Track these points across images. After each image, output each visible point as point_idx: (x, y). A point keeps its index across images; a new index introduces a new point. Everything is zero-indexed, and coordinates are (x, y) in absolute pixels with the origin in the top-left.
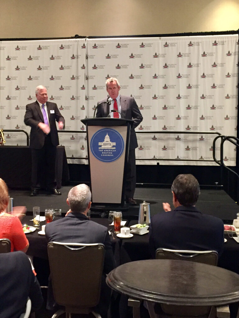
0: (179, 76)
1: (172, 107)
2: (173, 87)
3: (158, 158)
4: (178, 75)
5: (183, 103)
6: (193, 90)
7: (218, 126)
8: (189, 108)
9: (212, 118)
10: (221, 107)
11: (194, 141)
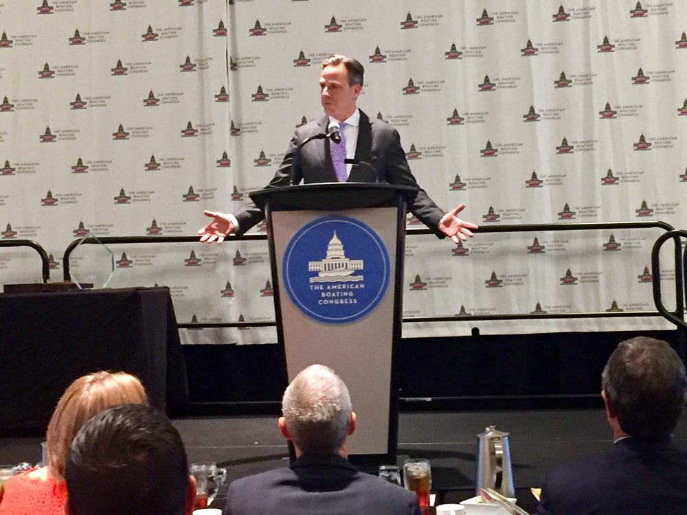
0: (529, 50)
1: (513, 149)
2: (511, 83)
3: (473, 314)
4: (525, 46)
5: (545, 134)
6: (576, 90)
7: (660, 203)
8: (565, 148)
9: (640, 176)
10: (667, 142)
11: (589, 253)
